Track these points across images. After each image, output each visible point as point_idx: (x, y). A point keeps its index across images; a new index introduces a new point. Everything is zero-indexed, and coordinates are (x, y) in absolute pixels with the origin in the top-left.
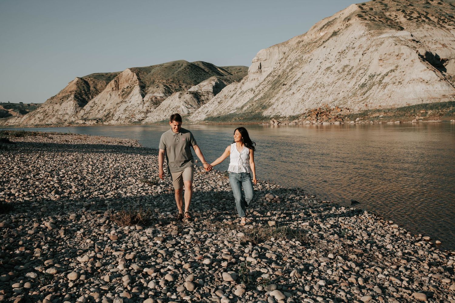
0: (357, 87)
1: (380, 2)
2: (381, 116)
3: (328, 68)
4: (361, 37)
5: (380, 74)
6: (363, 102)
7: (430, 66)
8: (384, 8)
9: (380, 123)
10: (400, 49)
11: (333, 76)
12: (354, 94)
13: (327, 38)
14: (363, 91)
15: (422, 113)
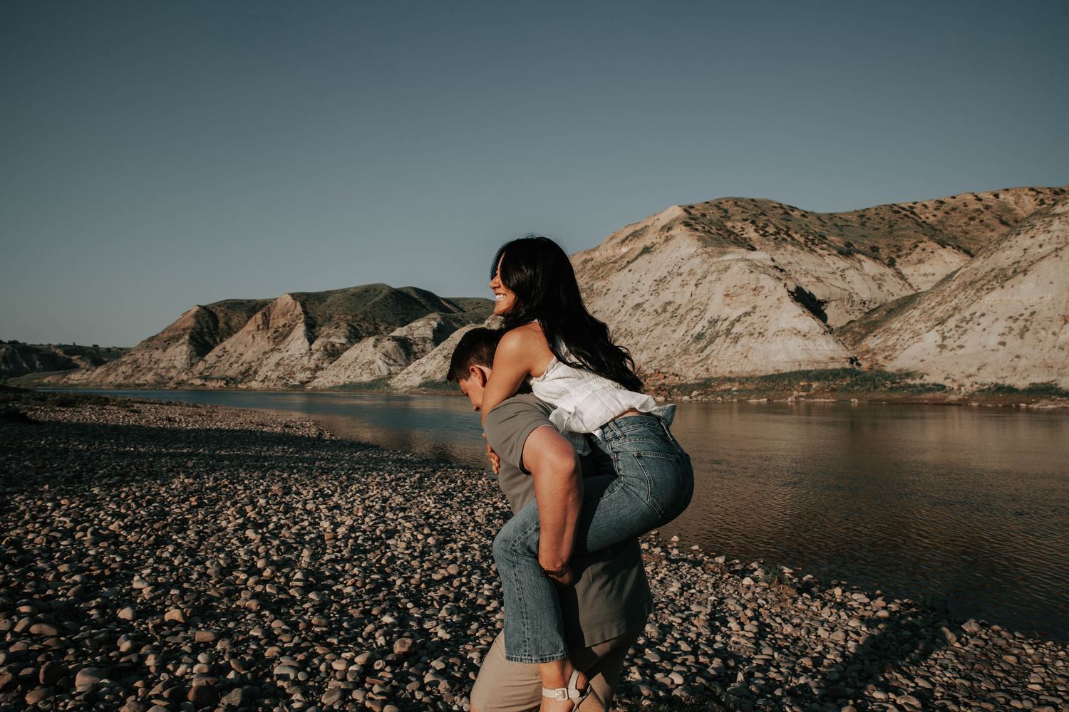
0: (688, 338)
1: (716, 206)
2: (734, 389)
3: (638, 306)
4: (692, 256)
5: (726, 319)
6: (701, 364)
7: (805, 310)
8: (723, 215)
9: (735, 400)
10: (758, 279)
11: (647, 319)
12: (685, 350)
13: (633, 256)
14: (699, 346)
15: (802, 386)
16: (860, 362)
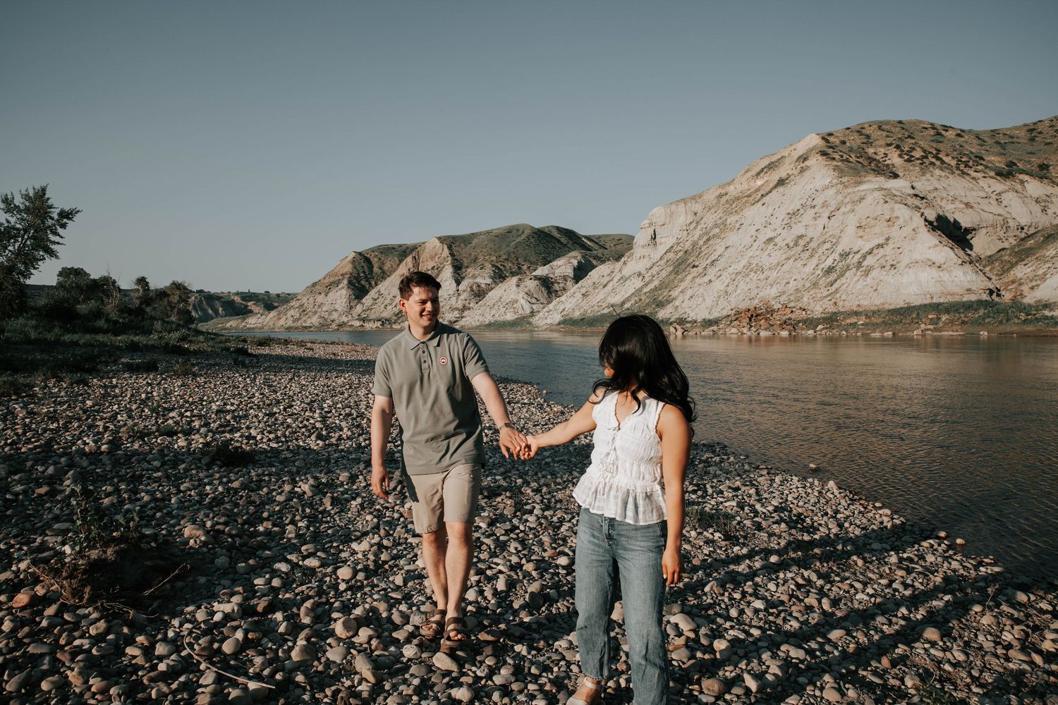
0: (819, 272)
1: (858, 132)
2: (861, 322)
3: (770, 240)
4: (826, 188)
5: (858, 252)
6: (829, 298)
7: (945, 240)
8: (865, 141)
9: (859, 334)
10: (892, 209)
11: (778, 253)
12: (814, 284)
13: (768, 189)
14: (830, 279)
15: (931, 319)
16: (1003, 293)
